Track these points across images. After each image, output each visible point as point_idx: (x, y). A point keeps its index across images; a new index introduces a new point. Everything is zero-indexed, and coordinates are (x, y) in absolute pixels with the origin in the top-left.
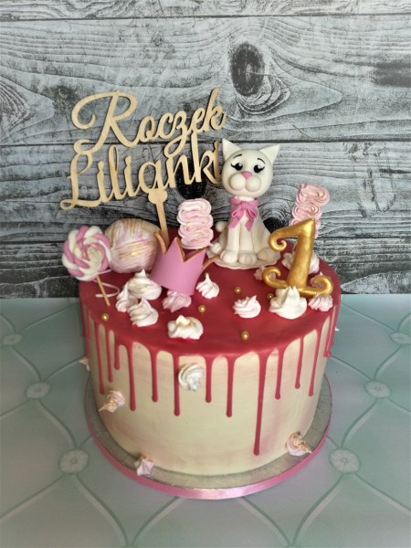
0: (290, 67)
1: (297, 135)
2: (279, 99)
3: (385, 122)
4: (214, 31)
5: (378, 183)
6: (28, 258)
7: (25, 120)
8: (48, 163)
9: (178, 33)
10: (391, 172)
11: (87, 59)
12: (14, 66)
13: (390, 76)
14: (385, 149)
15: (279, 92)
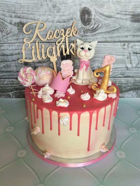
0: (101, 16)
1: (104, 40)
2: (97, 27)
3: (135, 35)
4: (74, 3)
5: (132, 57)
6: (8, 84)
7: (8, 34)
8: (15, 50)
9: (61, 3)
10: (137, 53)
11: (29, 12)
12: (4, 15)
13: (136, 19)
14: (135, 45)
15: (97, 24)
